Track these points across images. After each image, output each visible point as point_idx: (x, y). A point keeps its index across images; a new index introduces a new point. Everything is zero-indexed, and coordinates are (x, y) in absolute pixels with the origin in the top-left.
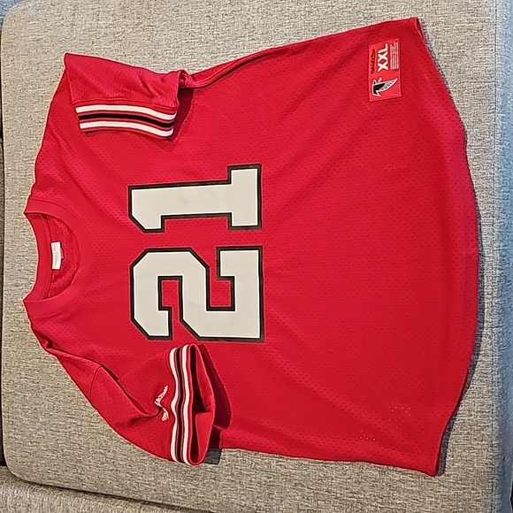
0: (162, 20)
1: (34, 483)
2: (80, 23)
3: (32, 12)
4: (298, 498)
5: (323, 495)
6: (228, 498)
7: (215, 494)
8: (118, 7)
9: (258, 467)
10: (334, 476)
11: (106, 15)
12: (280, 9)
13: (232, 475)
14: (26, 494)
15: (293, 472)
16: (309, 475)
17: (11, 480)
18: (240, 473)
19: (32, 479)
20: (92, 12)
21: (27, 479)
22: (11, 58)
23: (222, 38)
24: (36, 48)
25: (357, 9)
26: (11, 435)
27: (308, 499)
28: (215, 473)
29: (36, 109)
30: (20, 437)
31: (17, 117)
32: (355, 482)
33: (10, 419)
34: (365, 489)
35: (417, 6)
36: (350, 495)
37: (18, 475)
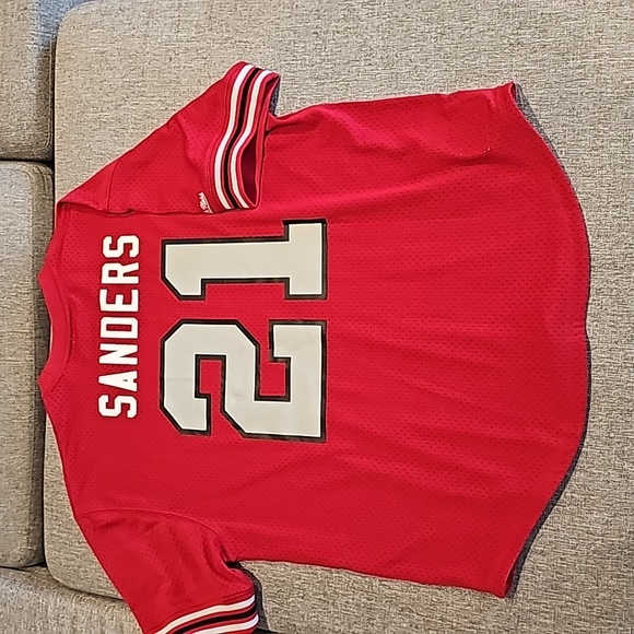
0: (258, 35)
1: (80, 592)
2: (155, 33)
3: (96, 18)
4: (405, 625)
5: (436, 623)
6: (318, 622)
7: (303, 616)
8: (202, 18)
9: (356, 586)
10: (450, 602)
11: (187, 25)
12: (405, 28)
13: (325, 594)
14: (71, 604)
15: (400, 593)
16: (419, 598)
17: (53, 585)
18: (335, 593)
19: (79, 587)
20: (170, 20)
21: (72, 586)
22: (68, 73)
23: (331, 60)
24: (99, 62)
25: (502, 33)
26: (55, 532)
27: (416, 627)
28: (304, 590)
29: (97, 138)
30: (65, 535)
31: (73, 146)
32: (476, 610)
33: (54, 513)
34: (488, 619)
35: (576, 33)
36: (468, 625)
37: (61, 581)
